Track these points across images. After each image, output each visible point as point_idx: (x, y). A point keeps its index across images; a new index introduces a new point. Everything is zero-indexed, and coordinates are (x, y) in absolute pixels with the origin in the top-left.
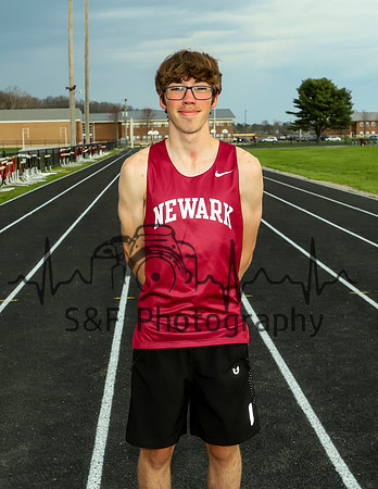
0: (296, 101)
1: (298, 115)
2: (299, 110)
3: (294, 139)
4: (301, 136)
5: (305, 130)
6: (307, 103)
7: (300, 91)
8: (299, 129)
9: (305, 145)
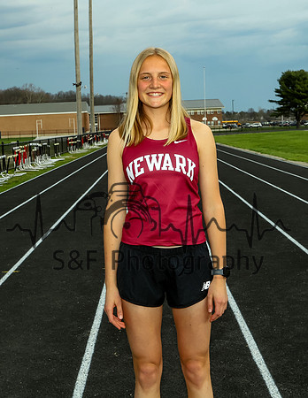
0: (277, 91)
1: (279, 103)
2: (280, 99)
3: (277, 124)
4: (283, 121)
5: (287, 116)
6: (287, 92)
7: (280, 82)
8: (280, 115)
9: (287, 129)
